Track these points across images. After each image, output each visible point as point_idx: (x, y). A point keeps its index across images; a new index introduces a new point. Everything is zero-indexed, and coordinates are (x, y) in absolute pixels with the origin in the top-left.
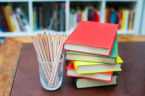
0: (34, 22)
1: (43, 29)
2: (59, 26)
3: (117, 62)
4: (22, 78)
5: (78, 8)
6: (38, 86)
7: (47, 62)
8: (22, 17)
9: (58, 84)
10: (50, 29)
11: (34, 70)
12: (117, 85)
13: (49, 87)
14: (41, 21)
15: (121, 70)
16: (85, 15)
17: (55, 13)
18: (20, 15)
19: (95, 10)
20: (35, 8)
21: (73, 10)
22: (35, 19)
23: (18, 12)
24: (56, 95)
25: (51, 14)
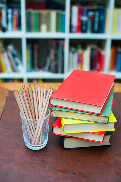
0: (28, 61)
1: (37, 70)
2: (56, 67)
3: (109, 122)
4: (4, 134)
5: (79, 46)
6: (21, 144)
7: (31, 120)
8: (14, 56)
9: (42, 143)
10: (46, 70)
11: (19, 125)
12: (111, 146)
13: (33, 146)
14: (36, 61)
15: (114, 130)
16: (87, 55)
17: (52, 52)
18: (12, 54)
19: (99, 49)
20: (30, 46)
21: (73, 49)
22: (29, 58)
23: (9, 50)
24: (40, 156)
25: (48, 52)
